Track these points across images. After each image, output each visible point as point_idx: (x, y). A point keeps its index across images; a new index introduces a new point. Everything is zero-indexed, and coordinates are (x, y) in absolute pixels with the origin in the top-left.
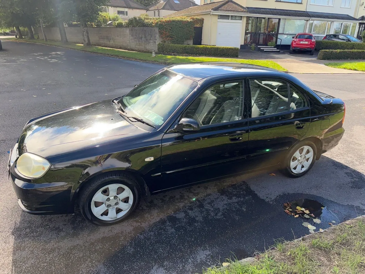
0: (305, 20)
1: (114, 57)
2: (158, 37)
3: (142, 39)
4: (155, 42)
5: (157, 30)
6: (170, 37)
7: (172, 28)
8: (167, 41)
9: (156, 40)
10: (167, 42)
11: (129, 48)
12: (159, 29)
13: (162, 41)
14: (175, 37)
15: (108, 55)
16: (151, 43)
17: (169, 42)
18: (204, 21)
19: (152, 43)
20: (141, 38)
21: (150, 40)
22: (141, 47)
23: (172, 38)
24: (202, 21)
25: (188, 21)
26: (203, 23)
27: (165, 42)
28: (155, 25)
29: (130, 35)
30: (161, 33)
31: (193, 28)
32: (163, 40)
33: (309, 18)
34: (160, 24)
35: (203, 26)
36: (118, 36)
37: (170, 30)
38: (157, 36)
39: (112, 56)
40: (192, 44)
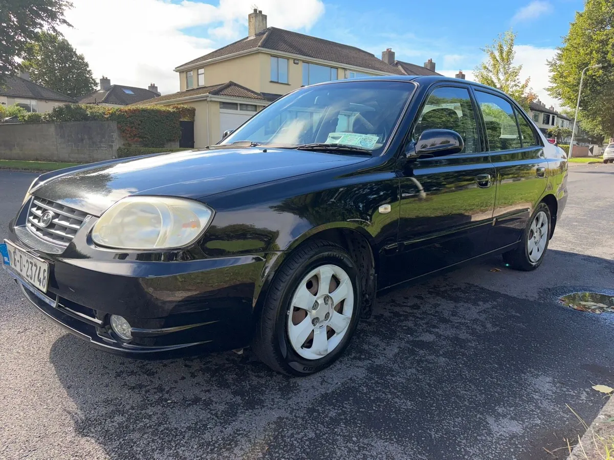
1: (31, 172)
2: (117, 137)
3: (84, 141)
4: (111, 146)
5: (114, 125)
6: (140, 137)
7: (141, 122)
8: (135, 144)
9: (113, 142)
10: (133, 145)
11: (55, 159)
12: (118, 123)
13: (124, 145)
14: (149, 137)
15: (18, 169)
16: (103, 147)
17: (138, 146)
18: (196, 112)
19: (104, 149)
20: (82, 140)
21: (101, 142)
22: (82, 156)
23: (142, 138)
24: (192, 112)
25: (170, 111)
26: (194, 115)
27: (130, 145)
28: (110, 117)
29: (58, 135)
30: (122, 131)
31: (179, 123)
32: (127, 142)
34: (119, 115)
35: (194, 120)
36: (30, 139)
37: (139, 125)
38: (115, 135)
39: (27, 171)
40: (179, 146)
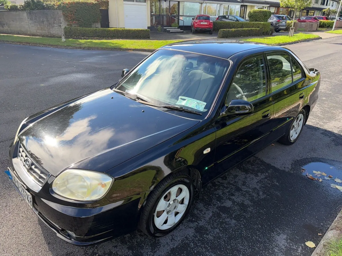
0: (199, 3)
1: (16, 44)
2: (63, 21)
3: (44, 23)
4: (60, 26)
5: (60, 13)
6: (76, 20)
7: (77, 11)
8: (74, 24)
9: (61, 23)
10: (73, 25)
11: (29, 33)
12: (63, 11)
13: (67, 25)
14: (82, 21)
15: (8, 42)
16: (55, 26)
17: (76, 26)
18: (110, 3)
19: (56, 27)
20: (43, 22)
21: (54, 23)
22: (44, 32)
23: (78, 21)
24: (107, 3)
25: (93, 3)
26: (108, 5)
27: (71, 25)
28: (58, 7)
29: (29, 19)
30: (66, 16)
31: (99, 11)
32: (69, 23)
33: (203, 1)
34: (63, 6)
35: (108, 9)
36: (13, 21)
37: (76, 12)
38: (62, 19)
39: (14, 43)
40: (100, 27)
